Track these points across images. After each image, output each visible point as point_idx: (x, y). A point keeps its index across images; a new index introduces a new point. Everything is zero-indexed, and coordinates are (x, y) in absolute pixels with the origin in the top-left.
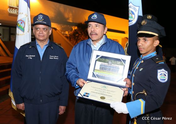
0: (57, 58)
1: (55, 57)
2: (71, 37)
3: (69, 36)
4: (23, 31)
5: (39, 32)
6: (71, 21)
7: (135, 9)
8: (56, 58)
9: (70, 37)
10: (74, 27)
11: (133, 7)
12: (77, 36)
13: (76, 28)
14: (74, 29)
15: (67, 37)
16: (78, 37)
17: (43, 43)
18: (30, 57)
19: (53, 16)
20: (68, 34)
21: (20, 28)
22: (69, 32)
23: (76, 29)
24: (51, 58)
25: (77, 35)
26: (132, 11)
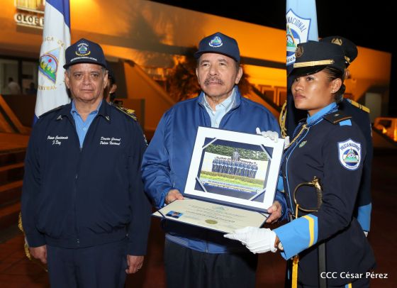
0: (118, 142)
1: (113, 141)
2: (170, 82)
3: (164, 79)
4: (54, 80)
5: (81, 81)
6: (170, 43)
7: (300, 25)
8: (115, 142)
9: (167, 81)
10: (178, 58)
11: (295, 21)
12: (185, 80)
13: (183, 59)
14: (177, 63)
15: (160, 82)
16: (187, 82)
17: (90, 108)
18: (57, 140)
19: (126, 31)
20: (163, 76)
21: (46, 72)
22: (165, 70)
23: (184, 63)
24: (104, 141)
25: (185, 77)
26: (293, 31)
